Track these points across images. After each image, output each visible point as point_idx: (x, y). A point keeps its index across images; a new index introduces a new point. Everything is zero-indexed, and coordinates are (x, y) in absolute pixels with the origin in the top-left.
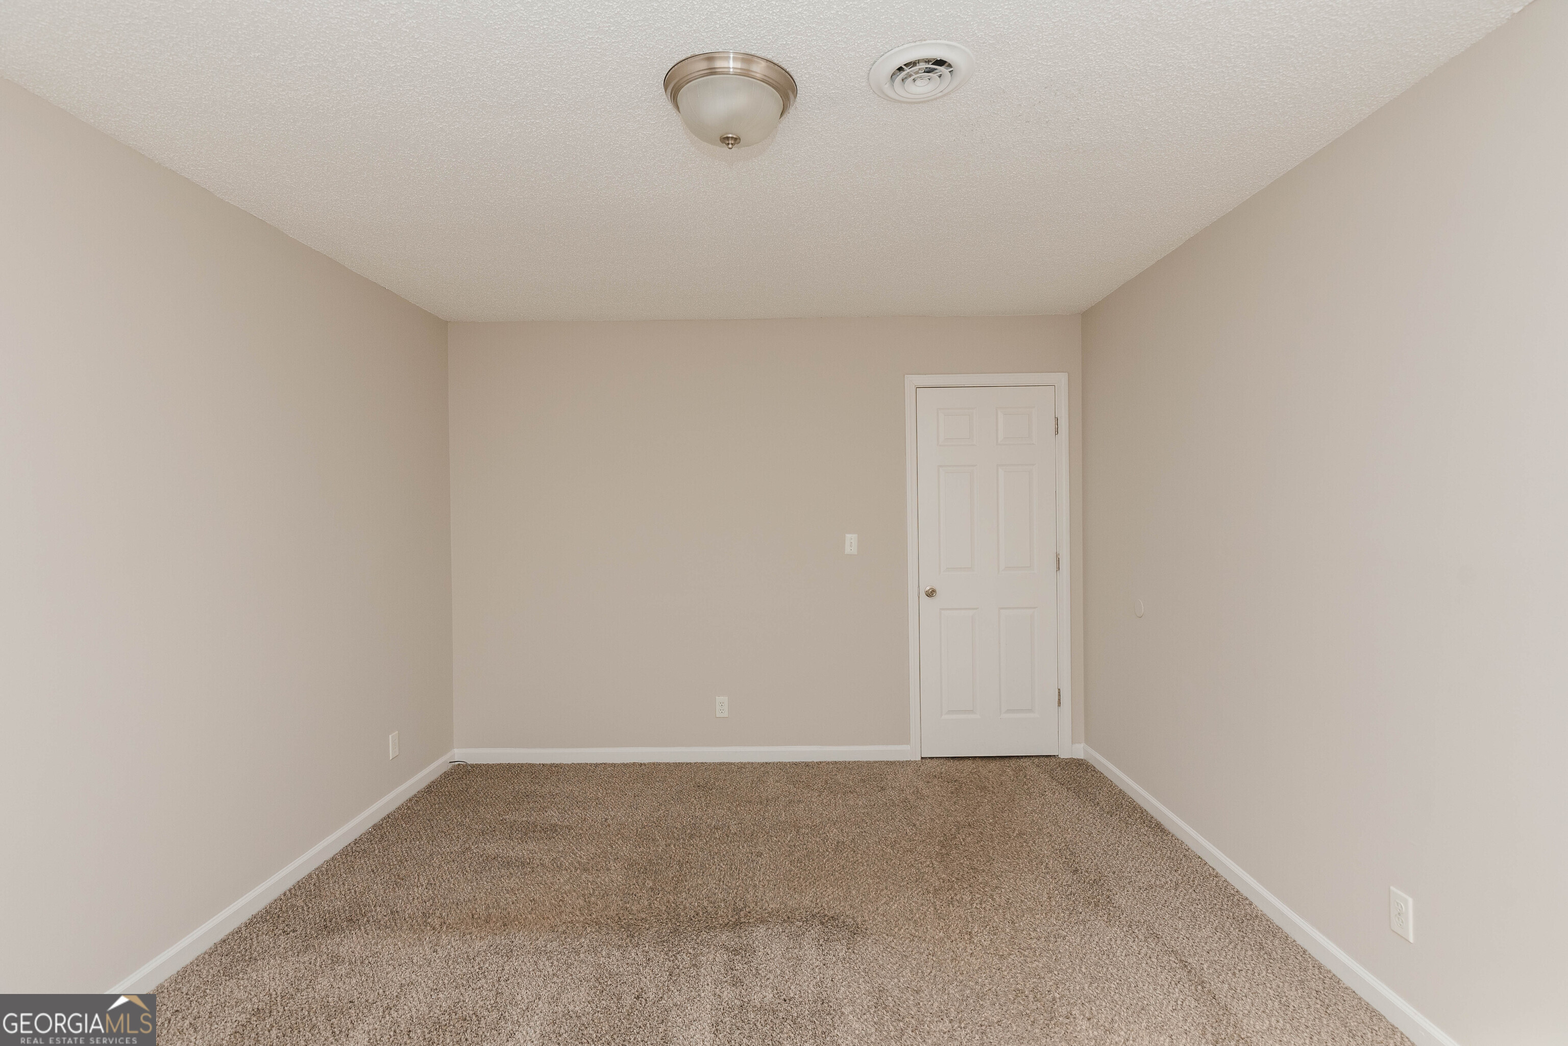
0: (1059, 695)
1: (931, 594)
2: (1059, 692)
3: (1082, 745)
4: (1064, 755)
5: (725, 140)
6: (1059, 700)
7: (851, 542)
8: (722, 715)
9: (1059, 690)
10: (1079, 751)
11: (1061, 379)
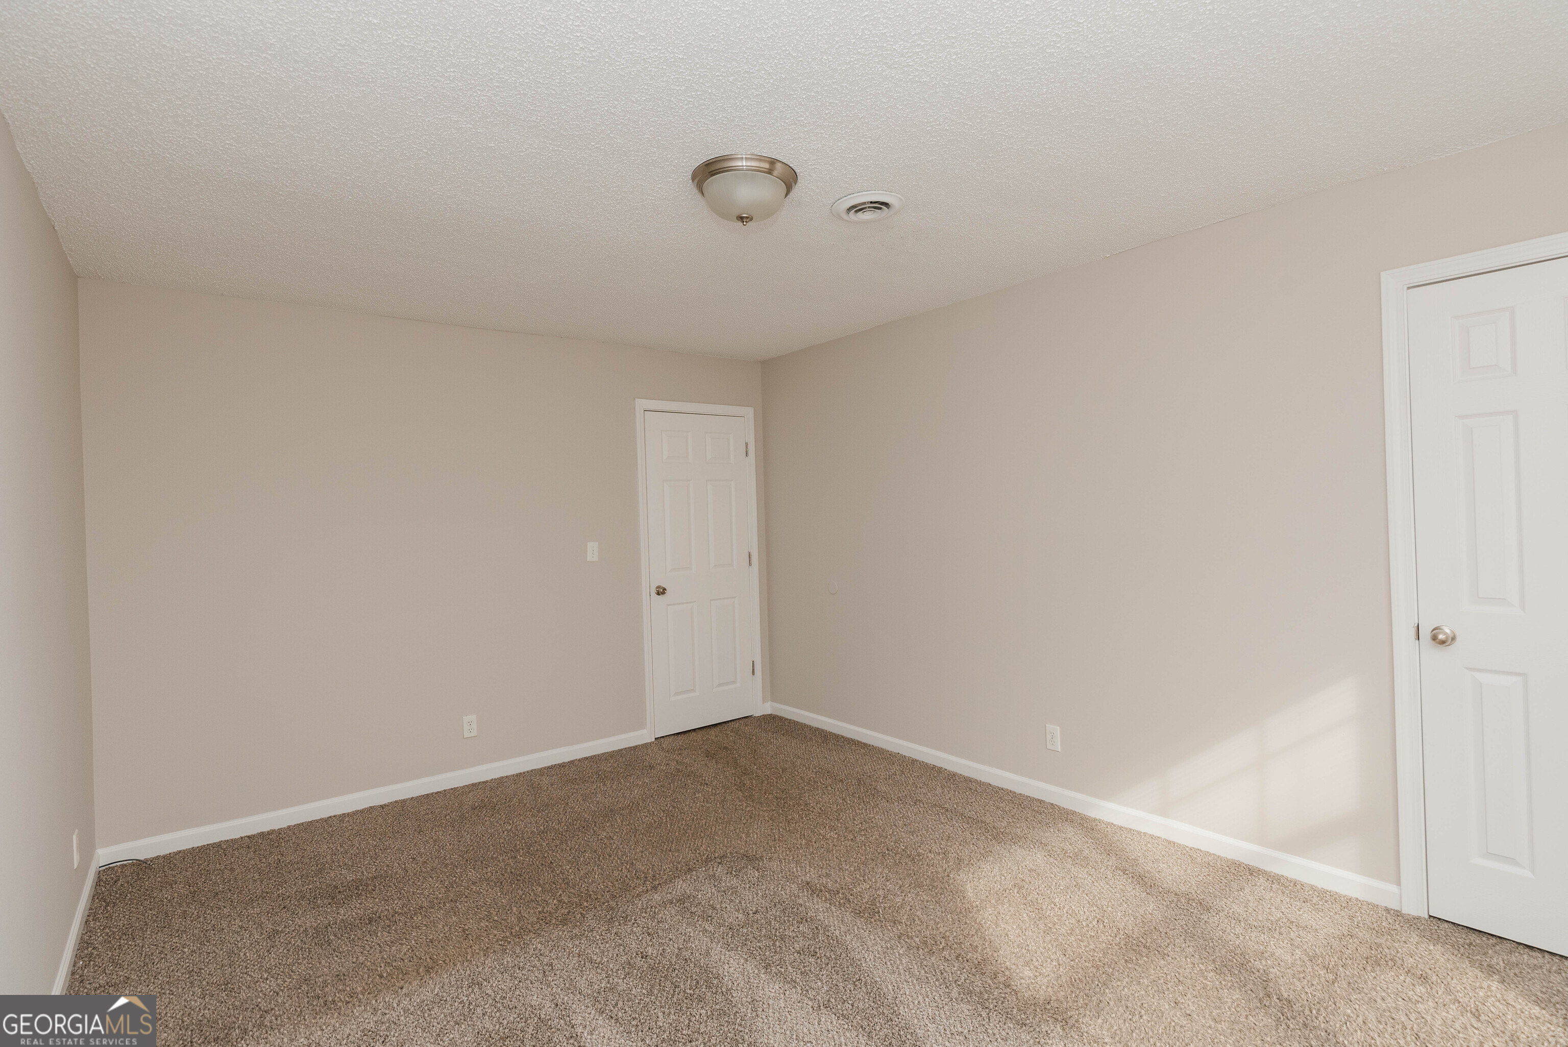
0: (753, 666)
1: (661, 591)
2: (753, 664)
3: (769, 703)
4: (758, 714)
5: (741, 219)
6: (753, 670)
7: (592, 551)
8: (472, 735)
9: (753, 662)
10: (767, 708)
11: (749, 412)
